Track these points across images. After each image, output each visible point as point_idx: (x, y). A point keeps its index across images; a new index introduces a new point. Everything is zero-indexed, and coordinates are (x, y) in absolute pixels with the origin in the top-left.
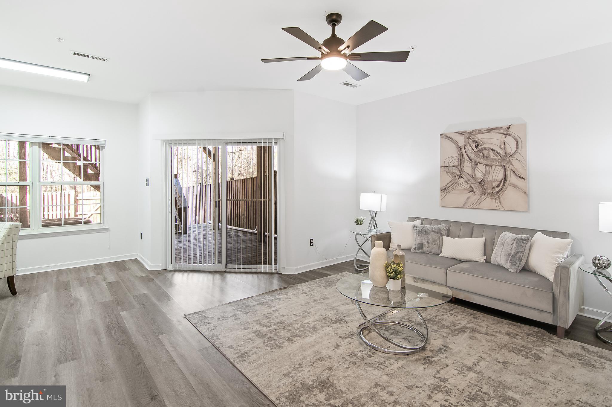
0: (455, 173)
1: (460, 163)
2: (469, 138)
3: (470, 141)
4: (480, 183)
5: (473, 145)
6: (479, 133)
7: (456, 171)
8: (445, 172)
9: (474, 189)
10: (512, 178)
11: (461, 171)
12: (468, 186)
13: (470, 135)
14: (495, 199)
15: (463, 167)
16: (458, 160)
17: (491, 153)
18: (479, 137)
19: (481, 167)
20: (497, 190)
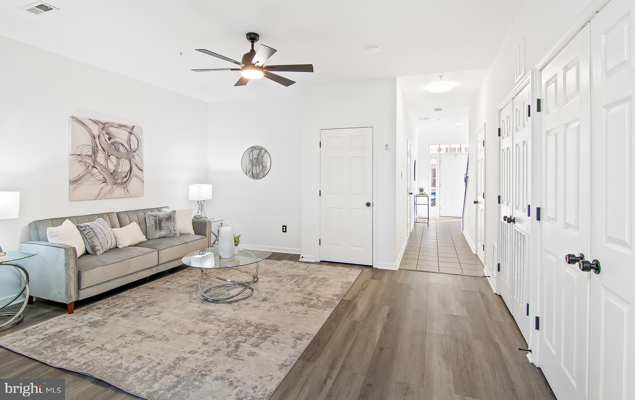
0: (88, 163)
1: (94, 153)
2: (103, 129)
3: (104, 132)
4: (112, 174)
5: (107, 137)
6: (112, 126)
7: (90, 161)
8: (77, 161)
9: (107, 180)
10: (135, 170)
11: (95, 161)
12: (101, 177)
13: (104, 126)
14: (124, 188)
15: (96, 157)
16: (91, 150)
17: (121, 147)
18: (112, 130)
19: (113, 158)
20: (125, 179)
